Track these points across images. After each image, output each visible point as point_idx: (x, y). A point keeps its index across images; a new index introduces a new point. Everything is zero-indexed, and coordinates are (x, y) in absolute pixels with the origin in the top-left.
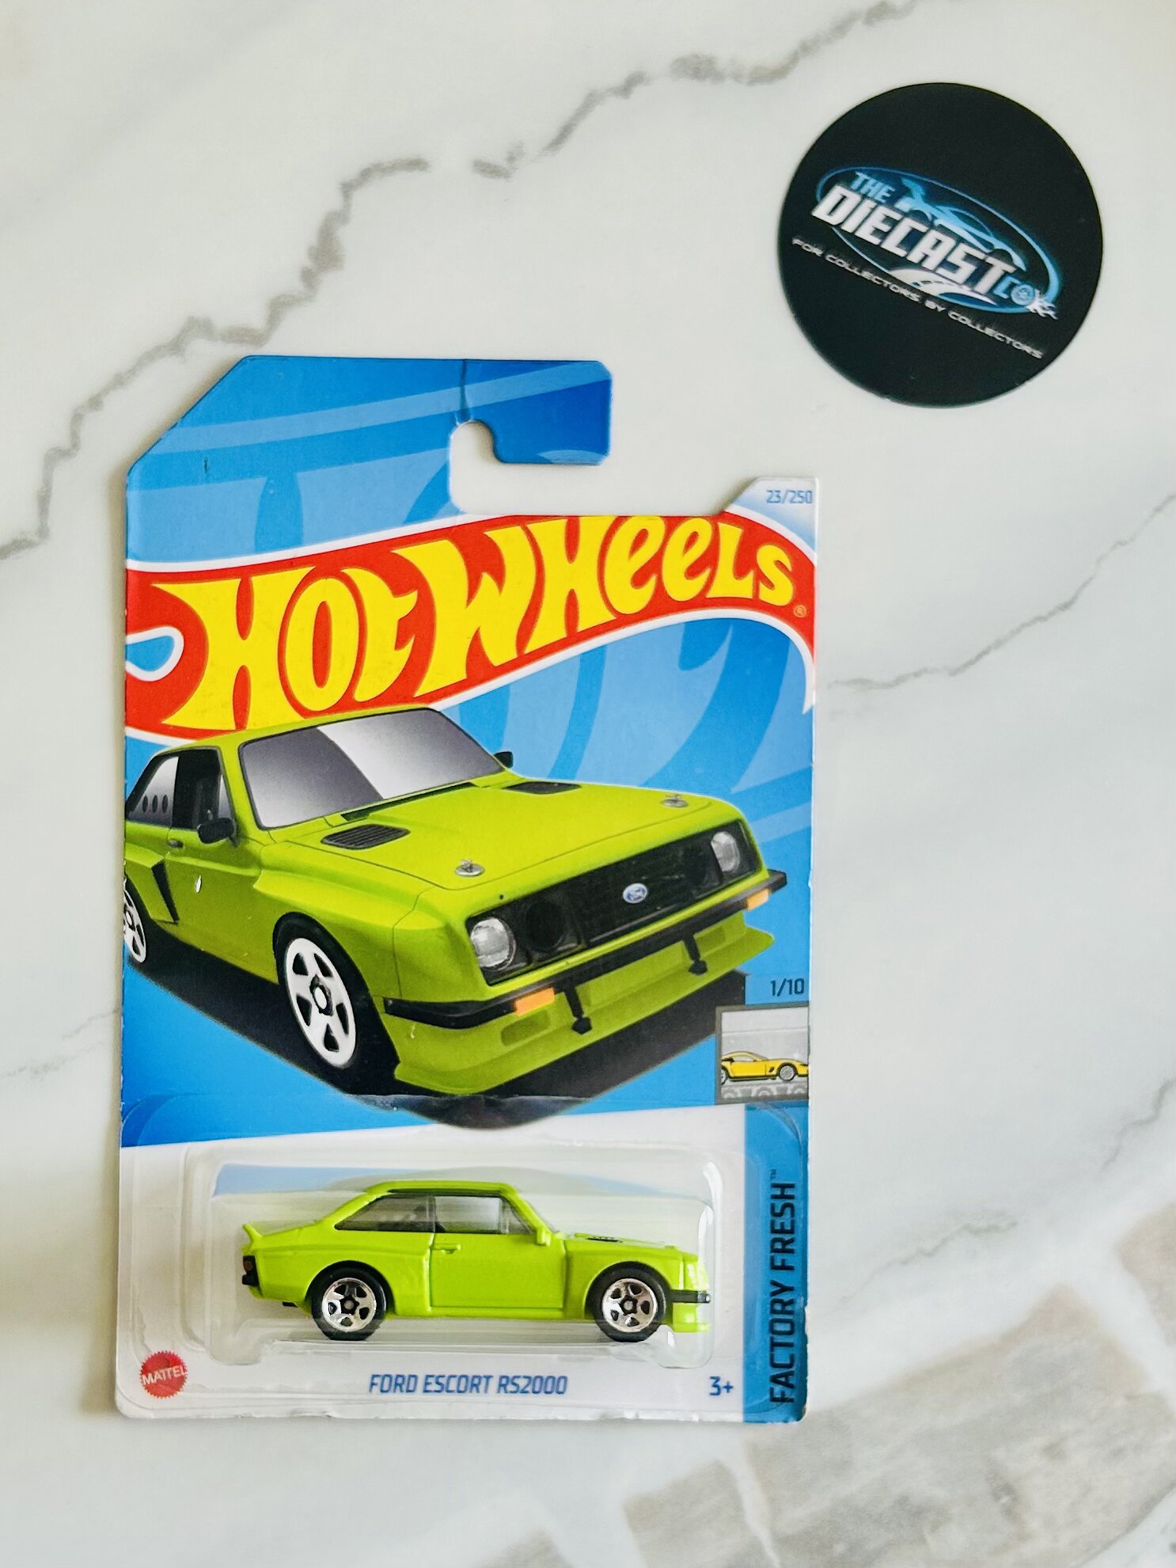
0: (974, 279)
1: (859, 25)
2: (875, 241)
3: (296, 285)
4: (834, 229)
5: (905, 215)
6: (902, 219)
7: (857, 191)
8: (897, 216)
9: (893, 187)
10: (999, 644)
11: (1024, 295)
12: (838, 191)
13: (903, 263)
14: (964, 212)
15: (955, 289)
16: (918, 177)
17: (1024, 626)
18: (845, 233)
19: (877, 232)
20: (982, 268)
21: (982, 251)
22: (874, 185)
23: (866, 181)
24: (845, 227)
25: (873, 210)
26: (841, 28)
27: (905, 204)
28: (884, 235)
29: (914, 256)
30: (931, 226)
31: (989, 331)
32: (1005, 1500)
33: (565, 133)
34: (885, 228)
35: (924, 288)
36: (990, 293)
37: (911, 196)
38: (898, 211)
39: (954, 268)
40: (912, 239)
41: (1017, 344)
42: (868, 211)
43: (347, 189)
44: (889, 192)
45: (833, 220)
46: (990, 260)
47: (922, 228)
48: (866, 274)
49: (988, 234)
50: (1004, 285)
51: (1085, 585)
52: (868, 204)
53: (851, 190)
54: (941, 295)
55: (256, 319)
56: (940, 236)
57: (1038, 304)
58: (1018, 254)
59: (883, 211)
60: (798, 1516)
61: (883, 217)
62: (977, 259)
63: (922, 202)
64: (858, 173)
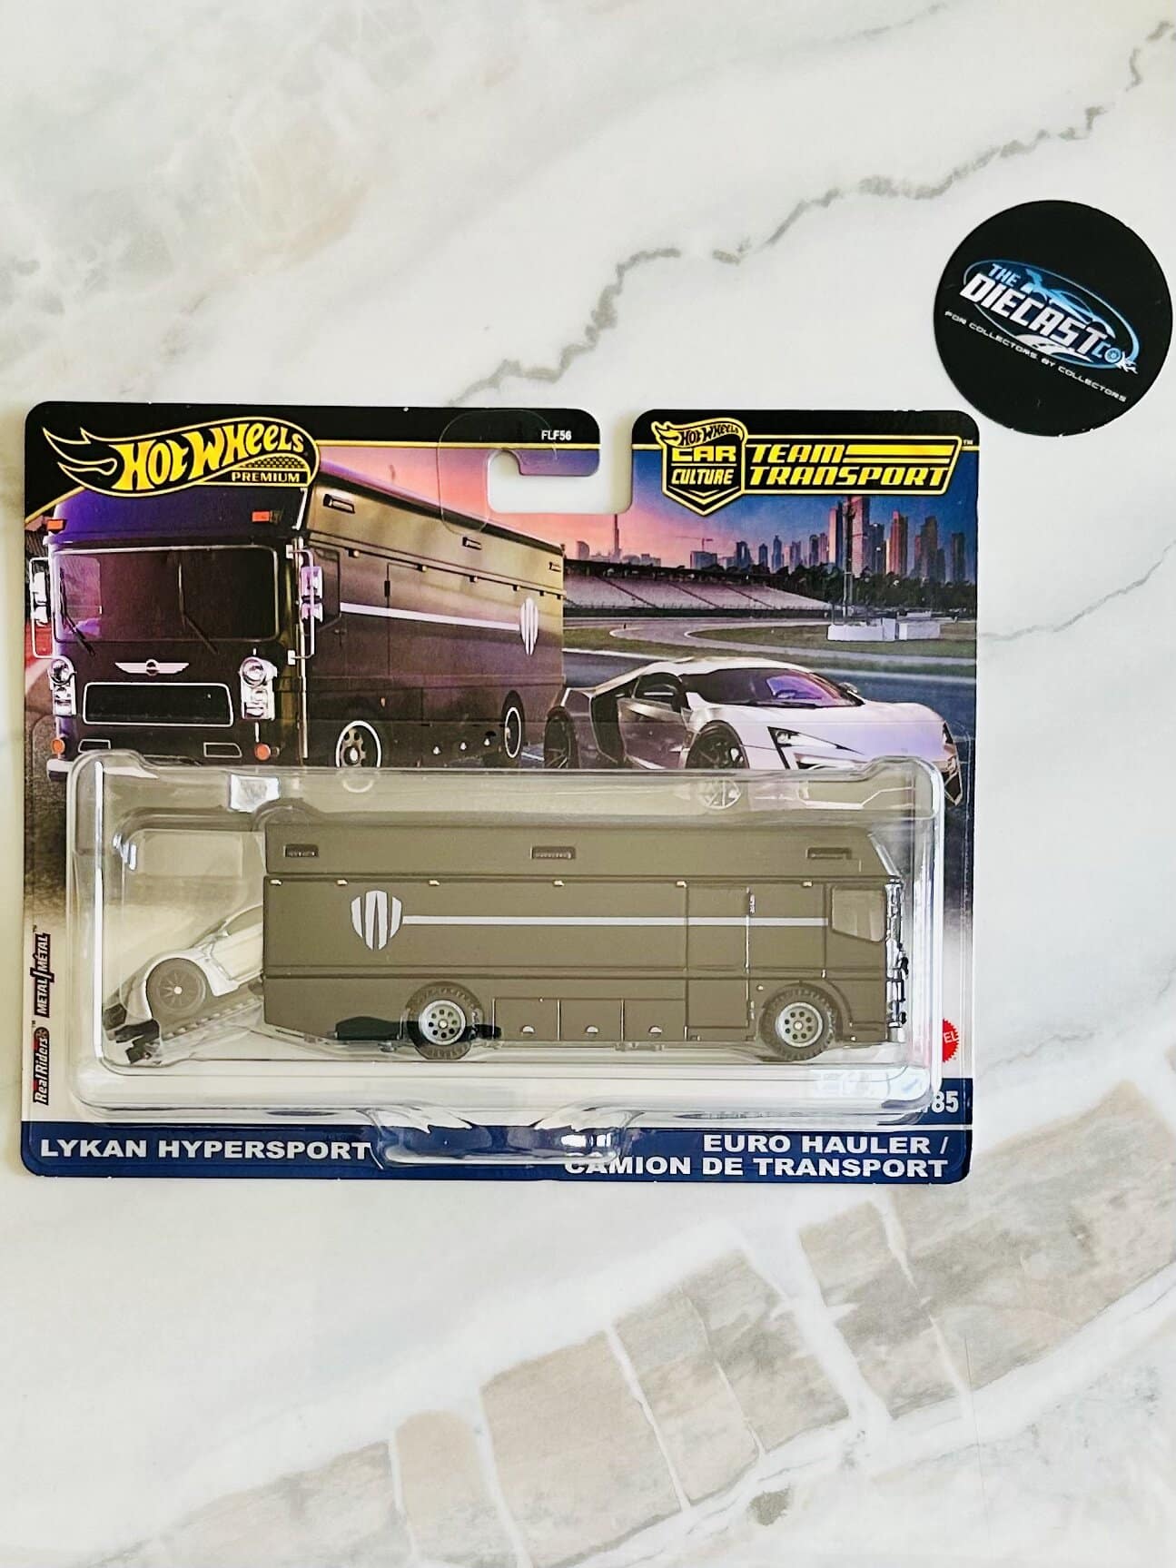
0: (1076, 344)
1: (997, 156)
2: (1006, 314)
3: (580, 338)
4: (977, 306)
5: (1027, 296)
6: (1025, 299)
7: (993, 277)
8: (1022, 297)
9: (1019, 274)
10: (1091, 609)
11: (1113, 355)
12: (979, 277)
13: (1026, 331)
14: (1069, 294)
15: (1064, 350)
16: (1037, 268)
17: (1108, 597)
18: (983, 308)
19: (1006, 308)
20: (1084, 335)
21: (1082, 322)
22: (1005, 273)
23: (999, 271)
24: (983, 304)
25: (1004, 292)
26: (983, 160)
27: (1027, 288)
28: (1012, 310)
29: (1034, 326)
30: (1047, 305)
31: (1088, 382)
32: (1080, 1237)
33: (781, 230)
34: (1013, 305)
35: (1040, 349)
36: (1089, 353)
37: (1033, 283)
38: (1023, 293)
39: (1064, 335)
40: (1032, 314)
41: (1108, 392)
42: (1000, 292)
43: (621, 270)
44: (1016, 278)
45: (975, 298)
46: (1089, 330)
47: (1040, 306)
48: (998, 338)
49: (1087, 310)
50: (1099, 348)
51: (1154, 568)
52: (1001, 287)
53: (989, 277)
54: (1053, 354)
55: (553, 364)
56: (1053, 312)
57: (1125, 363)
58: (1110, 325)
59: (1011, 292)
60: (925, 1245)
61: (1011, 297)
62: (1081, 329)
63: (1040, 284)
64: (994, 265)
